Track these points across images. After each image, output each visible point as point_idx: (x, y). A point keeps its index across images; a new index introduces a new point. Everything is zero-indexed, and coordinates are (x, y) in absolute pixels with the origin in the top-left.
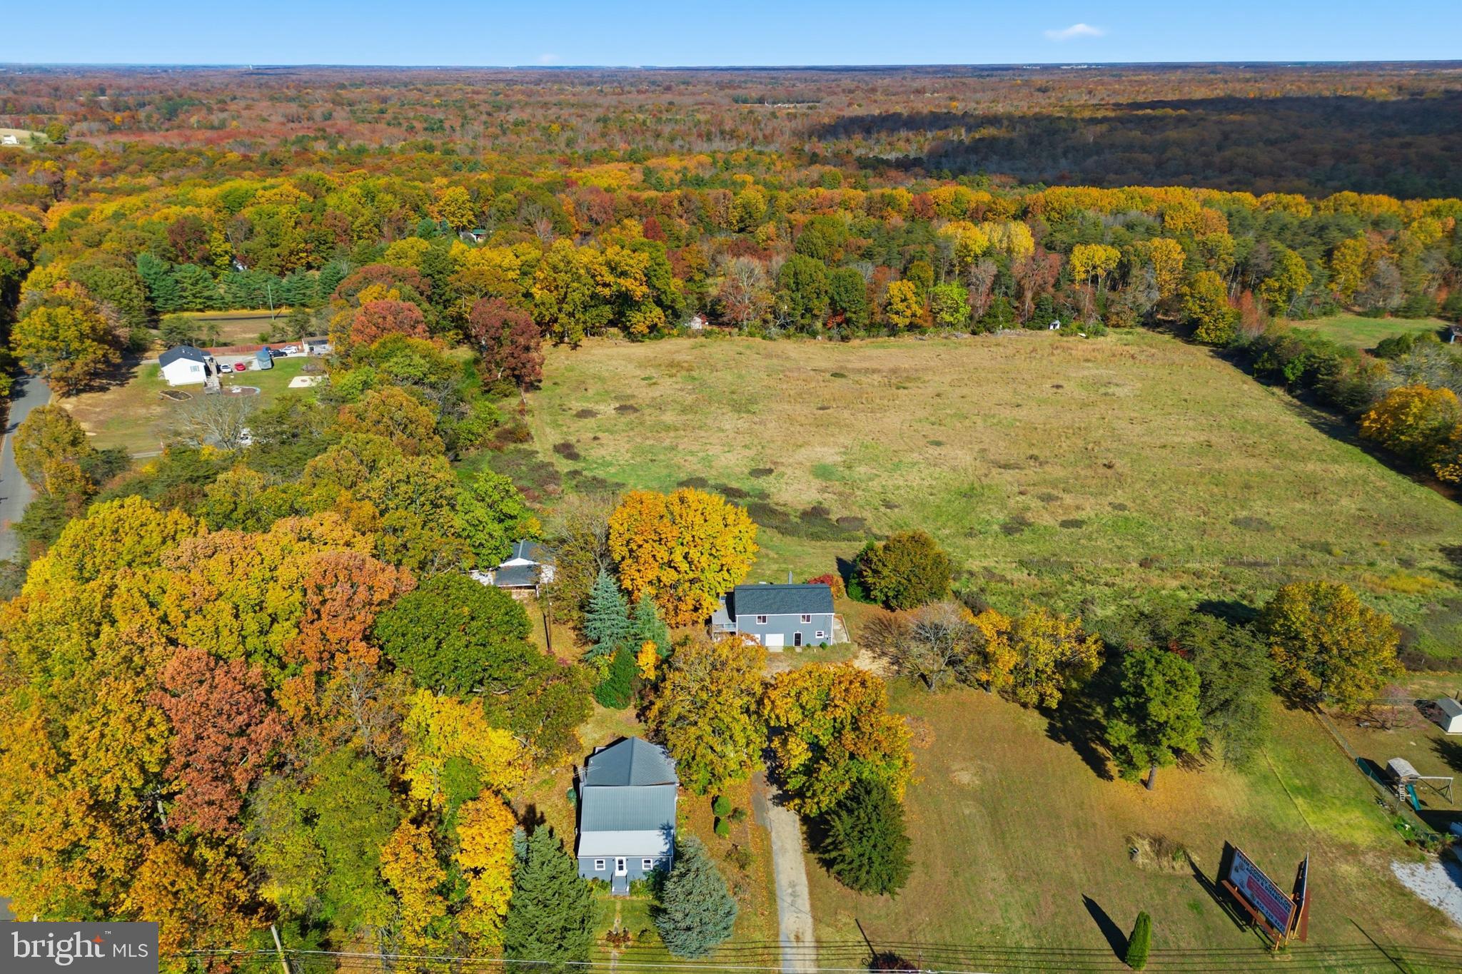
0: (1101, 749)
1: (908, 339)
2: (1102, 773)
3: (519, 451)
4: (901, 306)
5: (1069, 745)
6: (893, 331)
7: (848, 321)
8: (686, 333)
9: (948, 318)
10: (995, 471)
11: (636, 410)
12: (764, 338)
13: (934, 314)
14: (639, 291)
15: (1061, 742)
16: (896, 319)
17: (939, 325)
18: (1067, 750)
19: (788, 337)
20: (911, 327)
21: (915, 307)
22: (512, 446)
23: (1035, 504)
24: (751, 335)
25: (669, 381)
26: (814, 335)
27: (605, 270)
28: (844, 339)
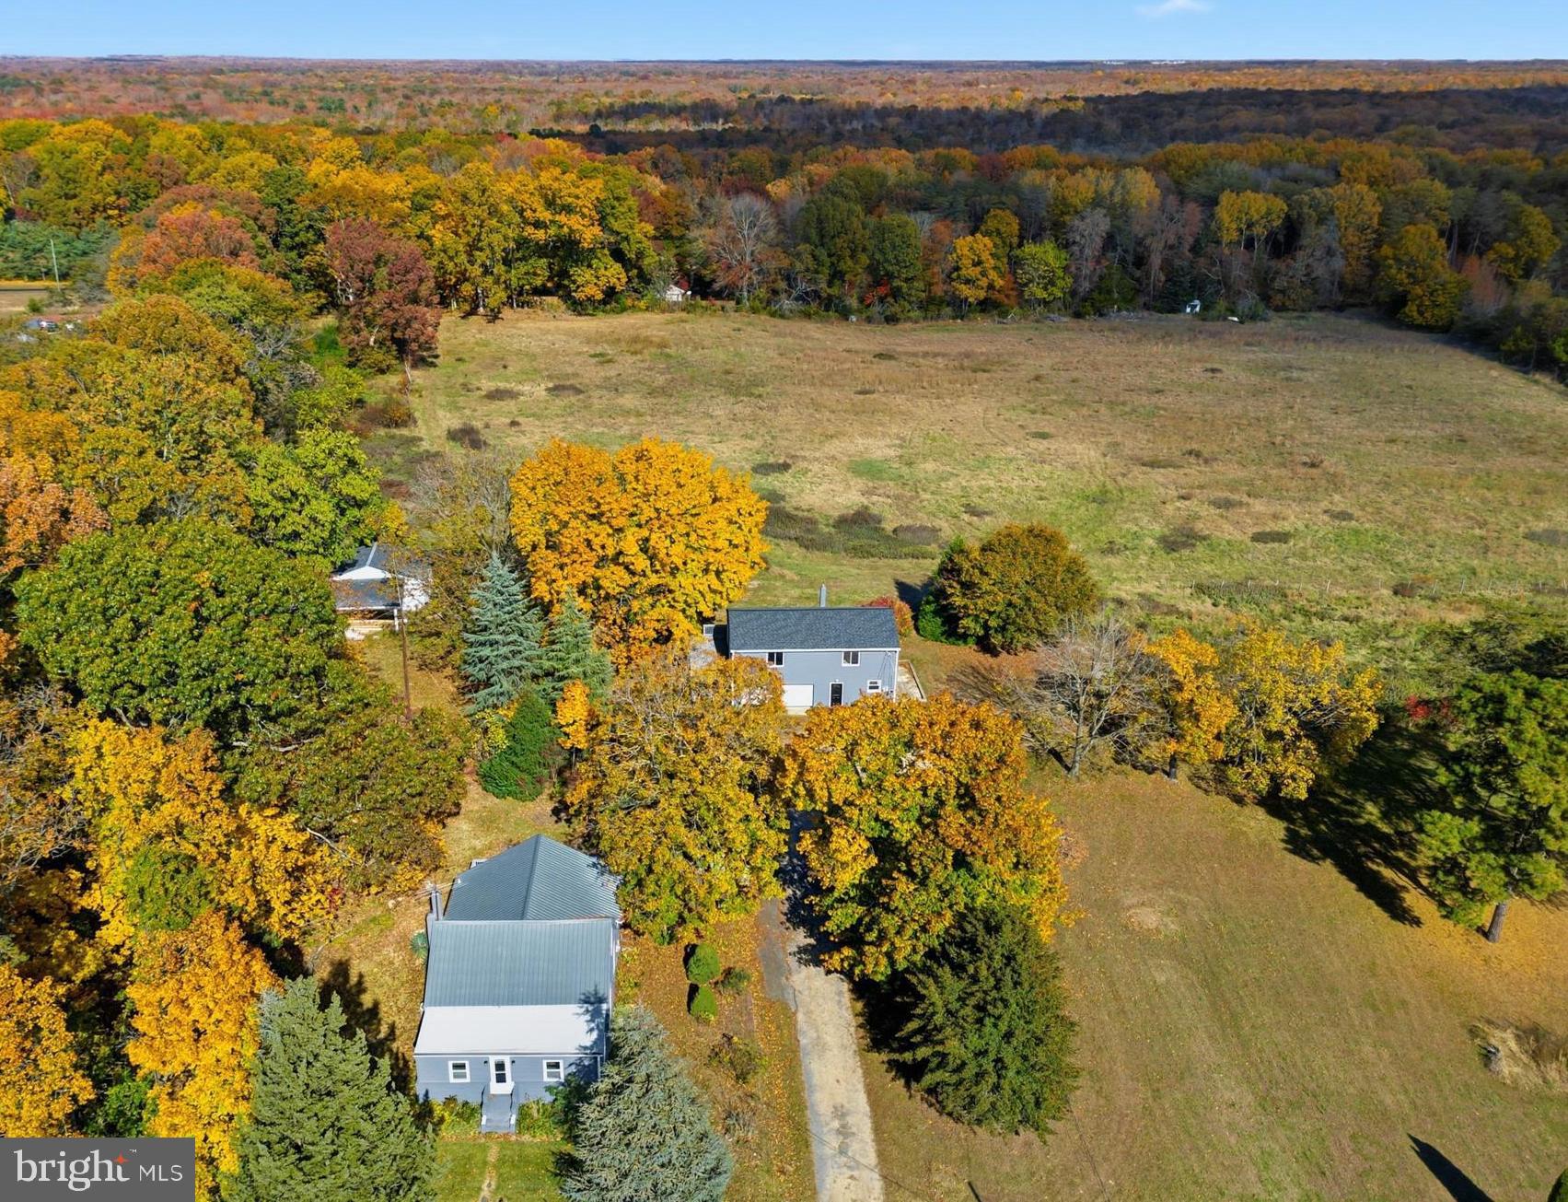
0: (1388, 873)
1: (984, 323)
2: (1400, 913)
3: (393, 437)
4: (972, 272)
5: (1328, 864)
6: (960, 309)
7: (896, 293)
8: (656, 306)
9: (1041, 294)
10: (1137, 470)
11: (579, 391)
12: (773, 315)
13: (1020, 288)
14: (590, 234)
15: (1313, 859)
16: (965, 291)
17: (1026, 303)
18: (1327, 872)
19: (808, 316)
20: (986, 306)
21: (993, 275)
22: (382, 432)
23: (1207, 511)
24: (754, 310)
25: (630, 359)
26: (844, 314)
27: (538, 204)
28: (891, 320)
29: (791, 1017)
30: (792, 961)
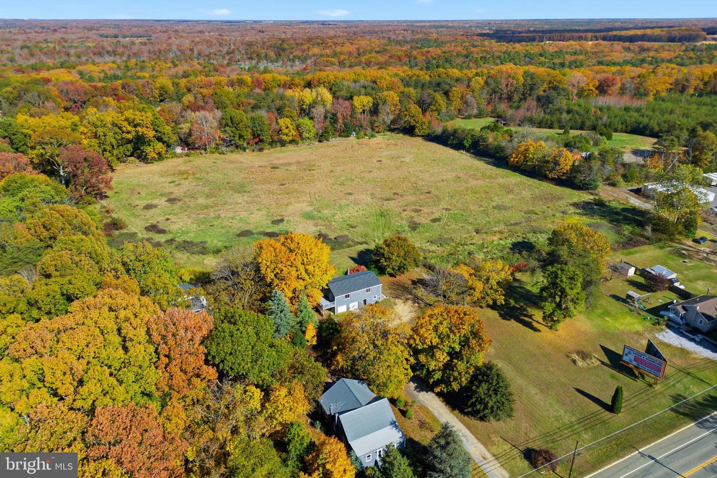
0: (526, 319)
1: (291, 147)
2: (535, 330)
4: (286, 131)
5: (512, 320)
6: (283, 143)
7: (261, 141)
8: (175, 156)
9: (307, 135)
10: (385, 203)
11: (180, 200)
12: (220, 154)
13: (301, 135)
14: (151, 134)
15: (509, 320)
16: (284, 138)
17: (302, 139)
18: (513, 323)
19: (232, 152)
20: (291, 142)
21: (292, 131)
22: (117, 232)
23: (414, 214)
24: (213, 153)
25: (187, 182)
26: (244, 150)
27: (126, 124)
28: (261, 150)
29: (427, 409)
30: (415, 392)
